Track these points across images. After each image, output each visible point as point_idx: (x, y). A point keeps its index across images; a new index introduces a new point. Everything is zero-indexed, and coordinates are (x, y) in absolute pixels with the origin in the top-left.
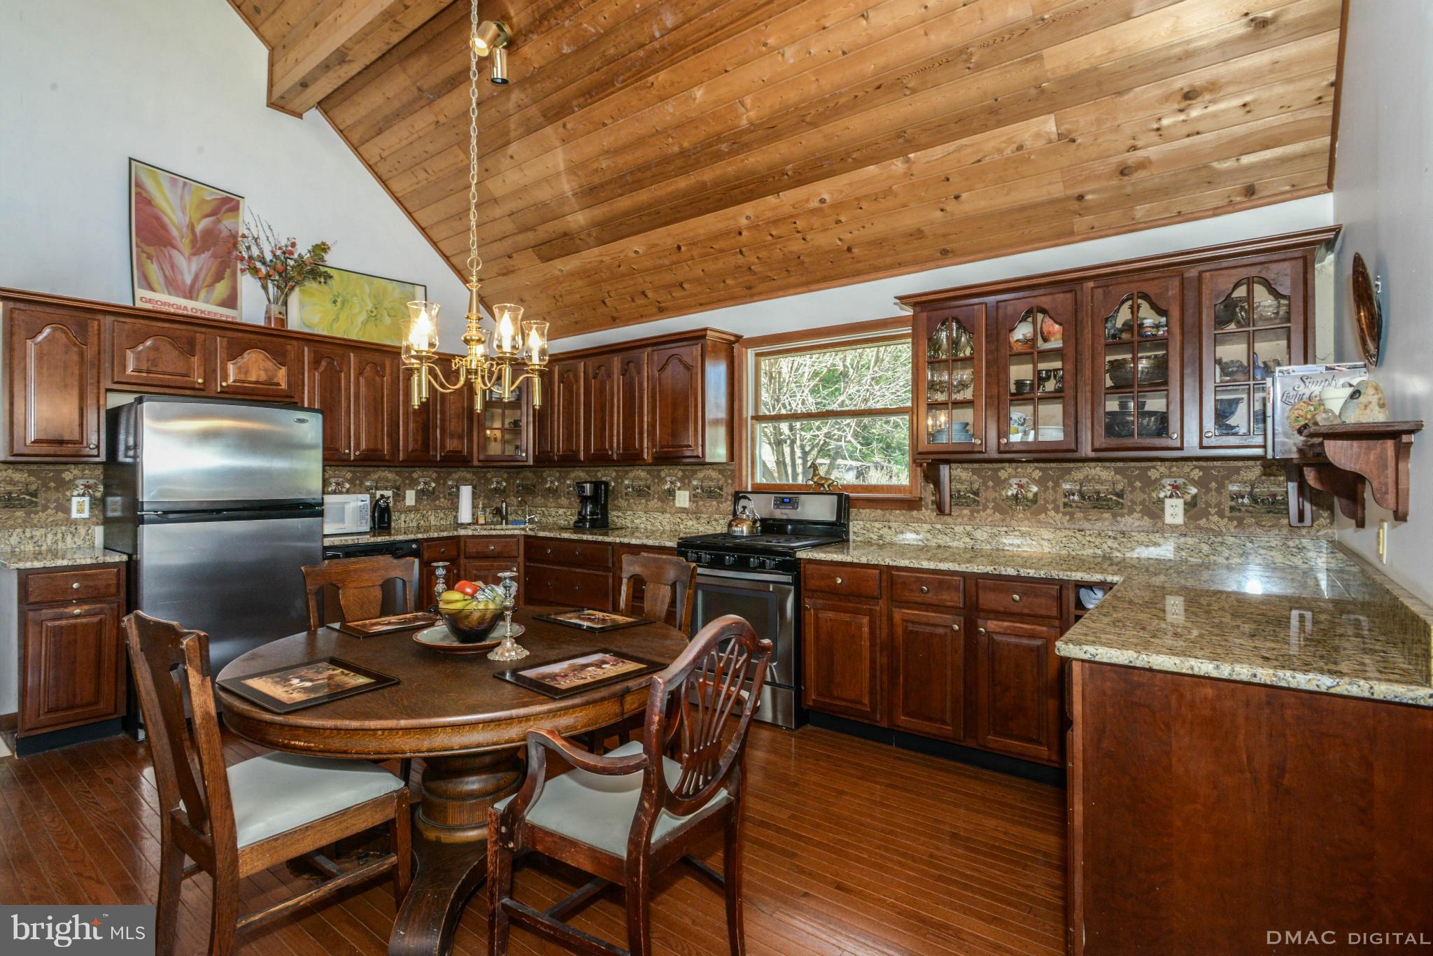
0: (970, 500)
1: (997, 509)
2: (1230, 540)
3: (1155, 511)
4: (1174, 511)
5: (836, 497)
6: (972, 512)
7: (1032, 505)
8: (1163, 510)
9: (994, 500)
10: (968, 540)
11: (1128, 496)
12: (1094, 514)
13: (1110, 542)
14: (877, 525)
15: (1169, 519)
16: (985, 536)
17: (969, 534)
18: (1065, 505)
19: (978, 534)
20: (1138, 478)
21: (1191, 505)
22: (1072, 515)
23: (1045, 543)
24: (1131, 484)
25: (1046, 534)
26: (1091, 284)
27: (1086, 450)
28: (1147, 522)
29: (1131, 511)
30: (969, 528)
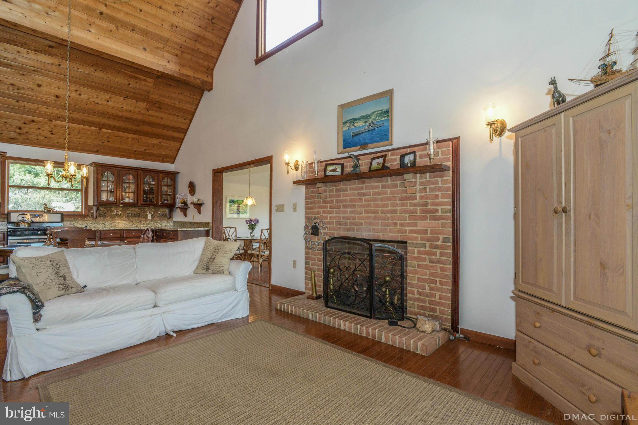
0: (104, 216)
1: (110, 217)
2: (159, 222)
3: (146, 217)
4: (149, 217)
5: (60, 214)
6: (104, 218)
7: (120, 216)
8: (147, 217)
9: (110, 215)
10: (103, 225)
11: (141, 214)
12: (134, 218)
13: (138, 224)
14: (73, 222)
15: (148, 219)
16: (108, 224)
17: (104, 224)
18: (128, 216)
19: (106, 223)
20: (143, 210)
21: (152, 216)
22: (129, 218)
23: (124, 225)
24: (141, 212)
25: (124, 222)
26: (140, 171)
27: (139, 204)
28: (144, 219)
29: (141, 217)
30: (104, 222)
